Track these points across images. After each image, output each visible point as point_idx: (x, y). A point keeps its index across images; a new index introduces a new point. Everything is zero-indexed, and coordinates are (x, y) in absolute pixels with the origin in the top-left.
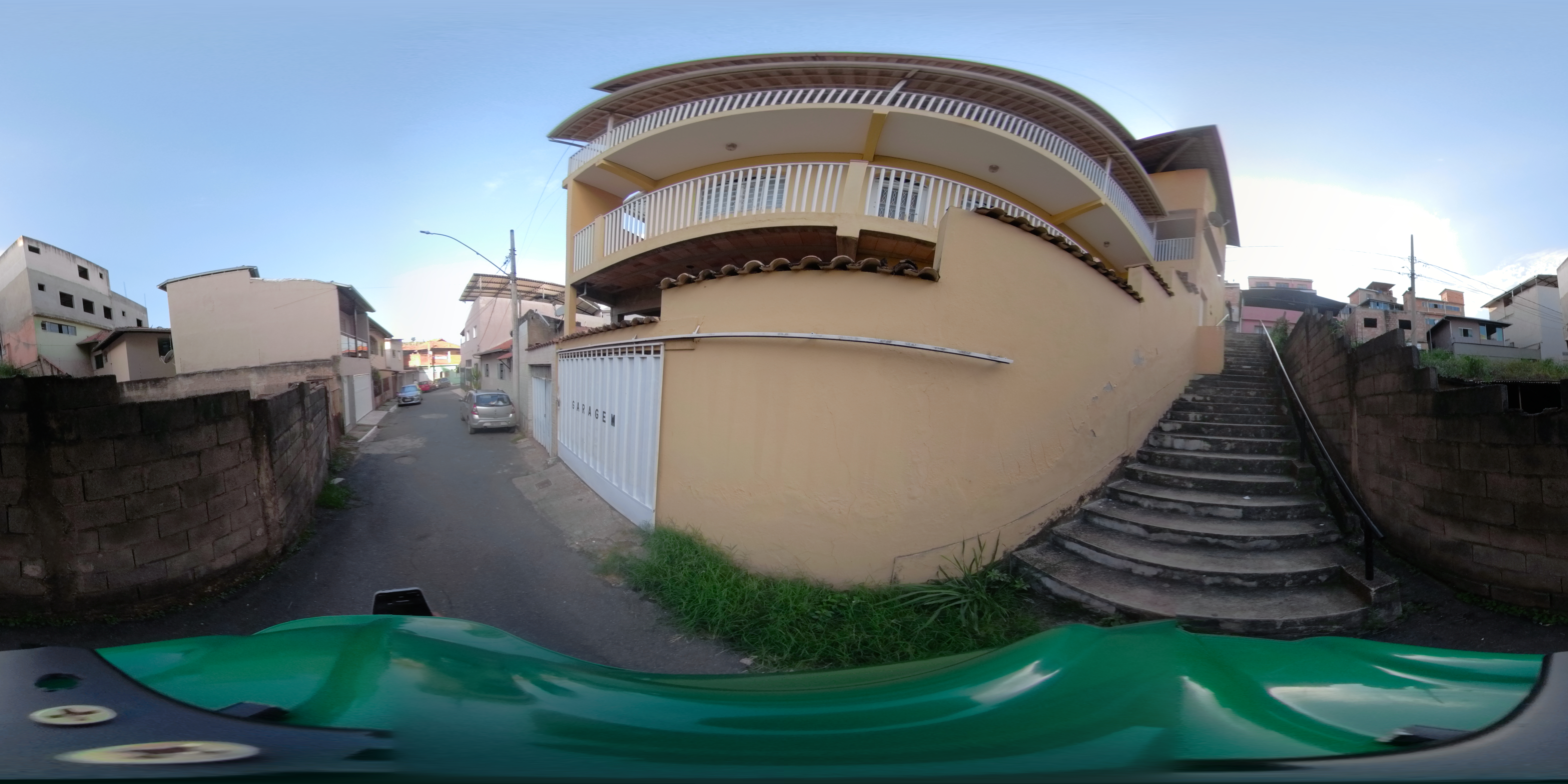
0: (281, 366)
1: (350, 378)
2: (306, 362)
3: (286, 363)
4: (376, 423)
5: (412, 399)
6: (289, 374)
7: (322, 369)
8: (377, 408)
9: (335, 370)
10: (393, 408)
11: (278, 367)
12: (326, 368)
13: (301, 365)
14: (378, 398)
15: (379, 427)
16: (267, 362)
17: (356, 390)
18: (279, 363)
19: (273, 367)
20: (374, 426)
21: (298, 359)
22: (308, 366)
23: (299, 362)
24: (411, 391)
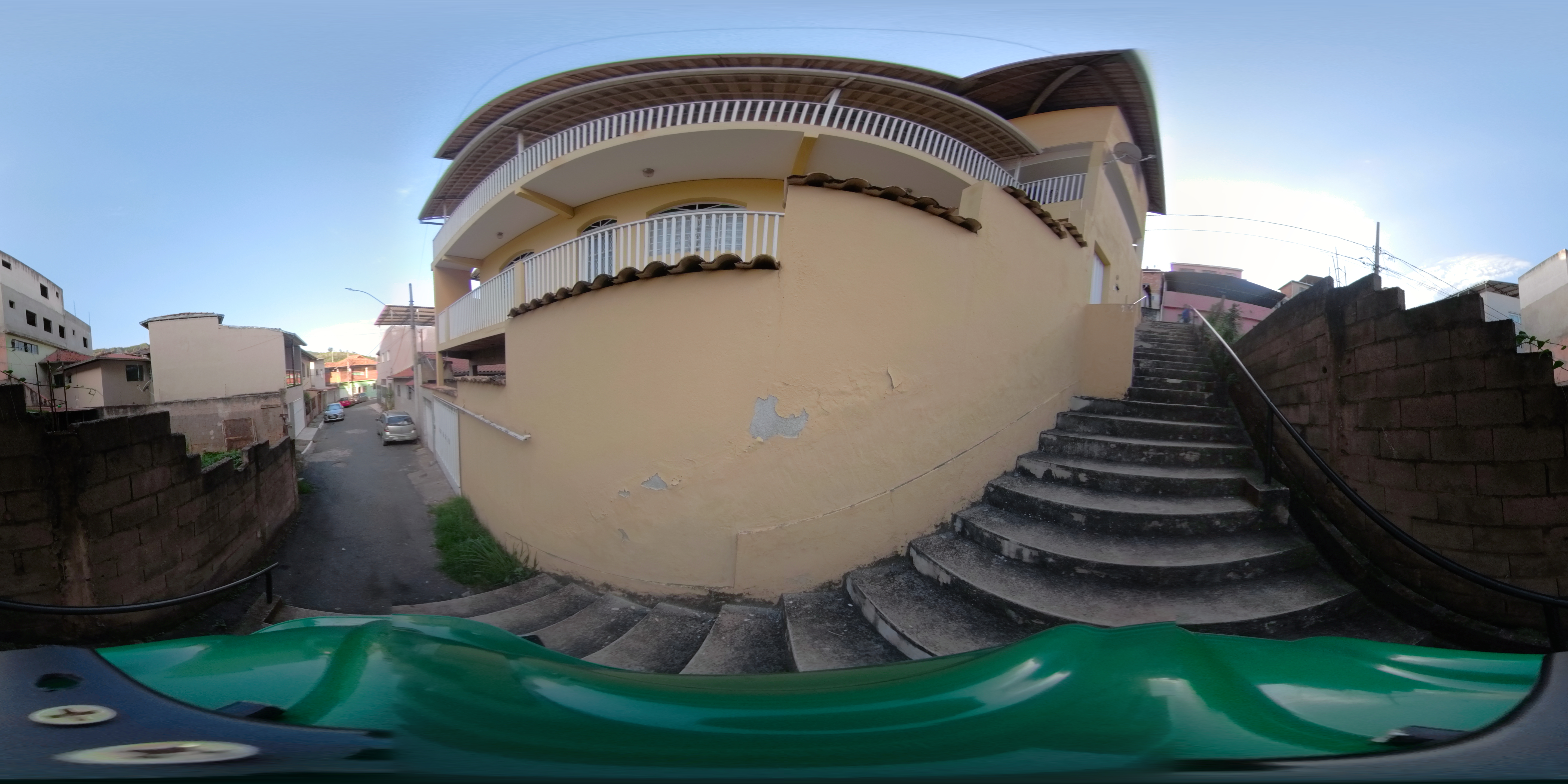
0: (243, 398)
1: (291, 404)
2: (261, 394)
3: (246, 395)
4: (311, 438)
5: (337, 416)
6: (248, 404)
7: (272, 399)
8: (308, 425)
9: (283, 400)
10: (321, 424)
11: (239, 398)
12: (276, 399)
13: (257, 397)
14: (309, 416)
15: (314, 442)
16: (230, 394)
17: (295, 413)
18: (240, 395)
19: (236, 398)
20: (309, 441)
21: (254, 392)
22: (263, 398)
23: (255, 394)
24: (335, 410)
